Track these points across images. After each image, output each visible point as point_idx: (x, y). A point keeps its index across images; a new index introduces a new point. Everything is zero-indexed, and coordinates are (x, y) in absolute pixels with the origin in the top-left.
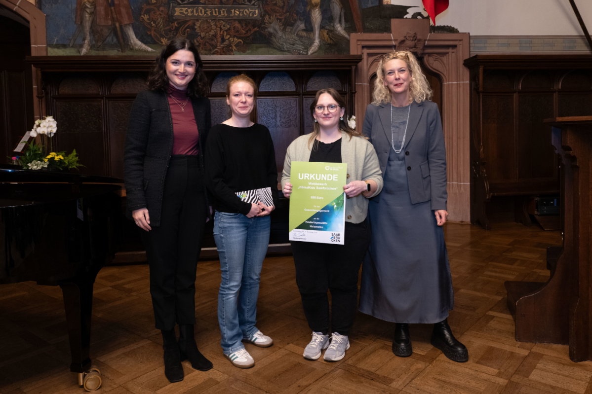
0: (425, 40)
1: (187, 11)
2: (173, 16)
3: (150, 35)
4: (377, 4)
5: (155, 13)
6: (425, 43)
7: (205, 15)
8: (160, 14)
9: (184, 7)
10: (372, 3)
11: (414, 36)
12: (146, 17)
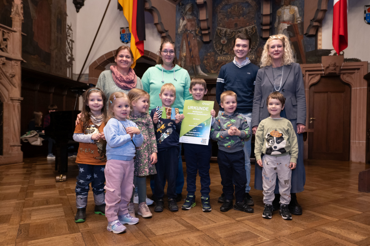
0: (341, 66)
1: (223, 58)
2: (216, 60)
3: (207, 69)
4: (314, 49)
5: (209, 60)
6: (340, 68)
7: (230, 59)
8: (211, 60)
9: (222, 56)
10: (311, 49)
11: (334, 64)
12: (205, 62)
